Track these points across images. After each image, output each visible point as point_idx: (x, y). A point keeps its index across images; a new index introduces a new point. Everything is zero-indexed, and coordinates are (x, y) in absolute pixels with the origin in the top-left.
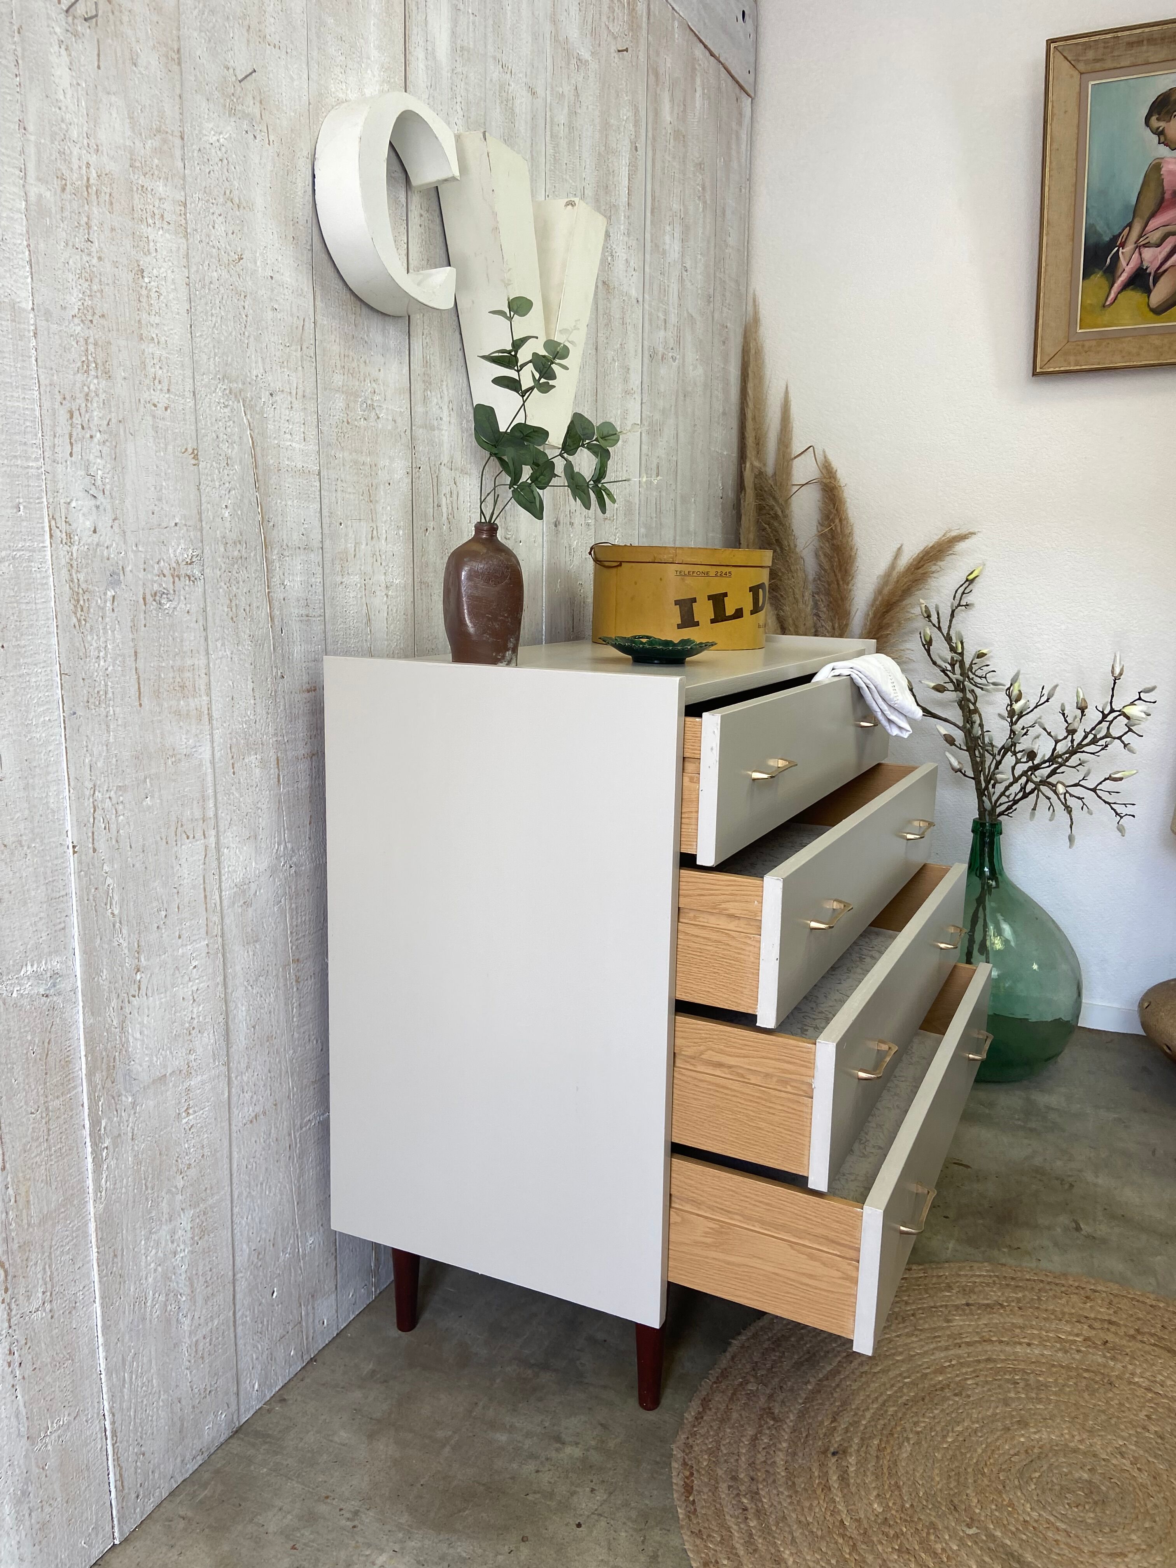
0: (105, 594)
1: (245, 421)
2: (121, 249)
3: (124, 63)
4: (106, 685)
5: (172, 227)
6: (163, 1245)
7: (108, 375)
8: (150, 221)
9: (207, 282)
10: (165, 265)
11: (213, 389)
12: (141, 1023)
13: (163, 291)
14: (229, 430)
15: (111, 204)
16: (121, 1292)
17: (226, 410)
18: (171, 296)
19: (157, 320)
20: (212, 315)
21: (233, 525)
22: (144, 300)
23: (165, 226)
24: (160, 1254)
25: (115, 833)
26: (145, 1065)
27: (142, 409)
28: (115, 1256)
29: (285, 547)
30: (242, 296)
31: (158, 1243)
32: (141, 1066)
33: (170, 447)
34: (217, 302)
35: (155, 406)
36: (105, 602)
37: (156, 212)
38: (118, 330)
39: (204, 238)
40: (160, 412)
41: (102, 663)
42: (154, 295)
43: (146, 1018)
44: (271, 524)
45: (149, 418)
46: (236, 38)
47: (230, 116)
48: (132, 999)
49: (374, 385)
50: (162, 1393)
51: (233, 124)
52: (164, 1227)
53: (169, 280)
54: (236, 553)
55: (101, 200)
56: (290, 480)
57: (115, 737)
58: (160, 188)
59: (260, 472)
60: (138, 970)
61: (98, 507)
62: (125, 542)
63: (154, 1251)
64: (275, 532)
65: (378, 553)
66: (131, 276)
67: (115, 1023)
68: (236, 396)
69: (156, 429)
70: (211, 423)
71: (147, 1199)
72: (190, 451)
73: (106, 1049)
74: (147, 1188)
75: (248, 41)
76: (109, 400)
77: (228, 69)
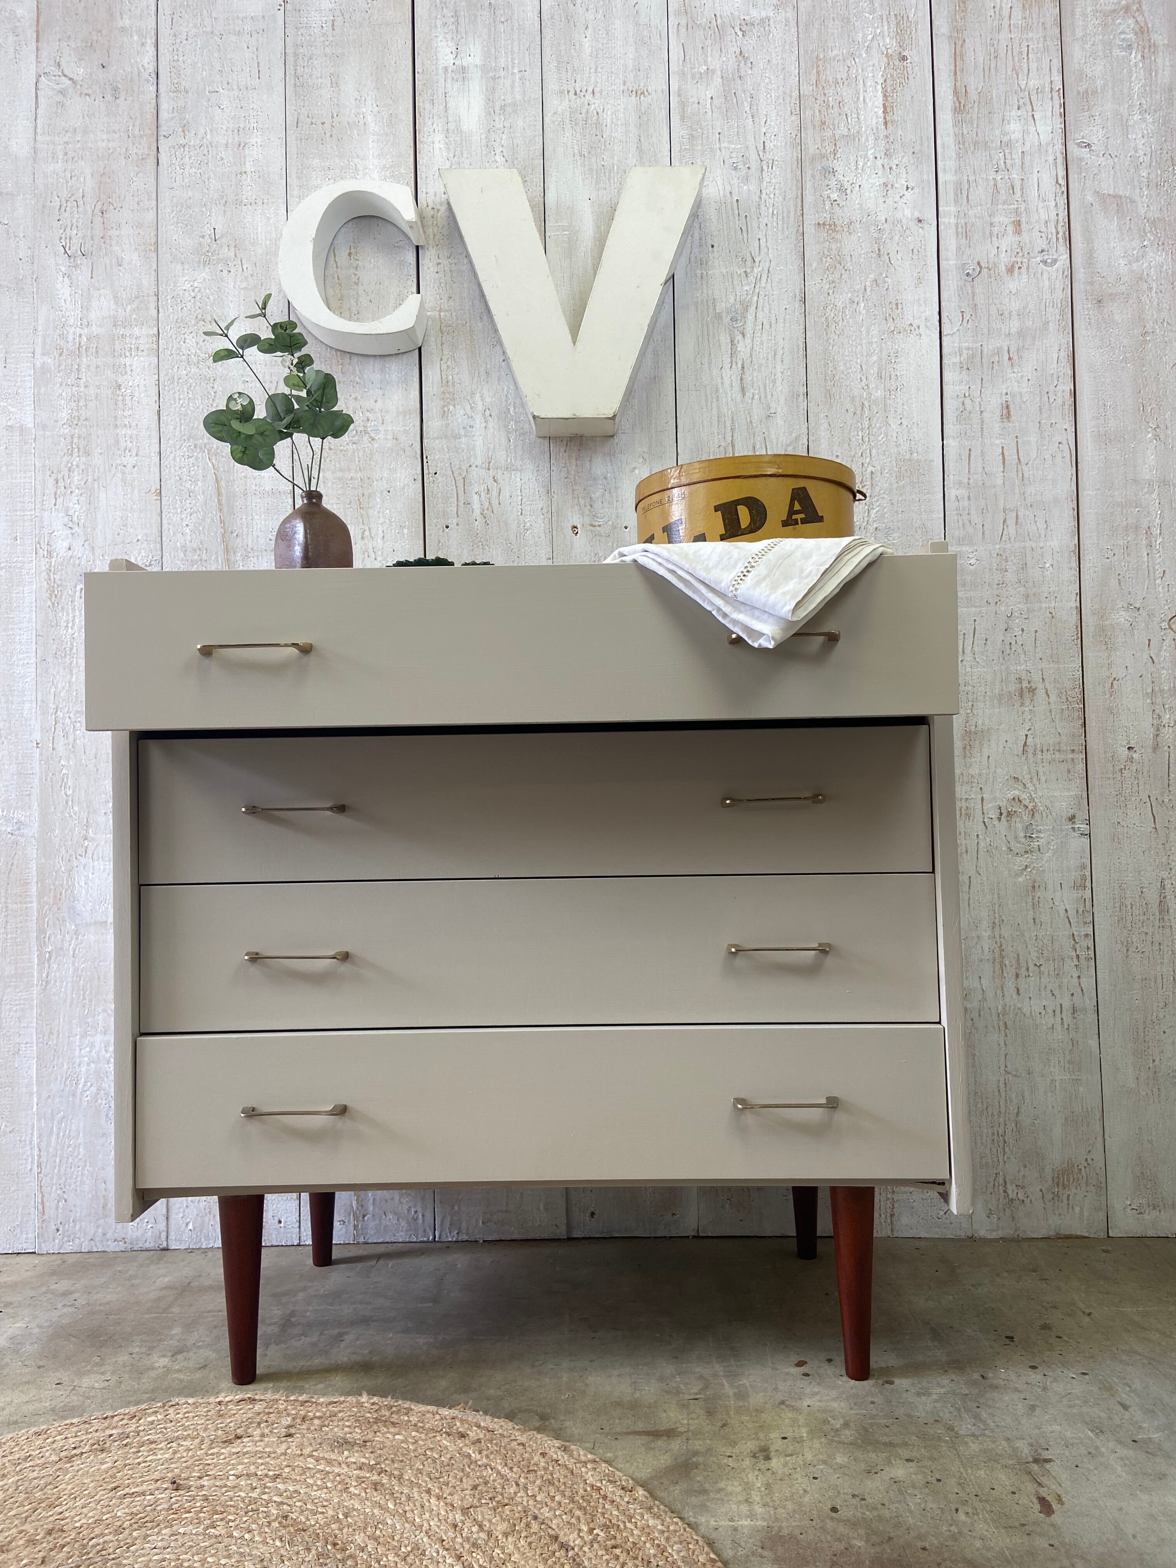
0: (75, 587)
1: (210, 464)
2: (104, 377)
3: (111, 268)
4: (72, 644)
5: (145, 353)
6: (97, 1048)
7: (88, 454)
8: (128, 354)
9: (176, 379)
10: (138, 377)
11: (178, 447)
12: (87, 877)
13: (137, 394)
14: (193, 473)
15: (97, 352)
16: (55, 1062)
17: (190, 460)
18: (142, 395)
19: (130, 412)
20: (180, 399)
21: (194, 536)
22: (120, 404)
23: (140, 353)
24: (93, 1054)
25: (72, 741)
26: (89, 908)
27: (114, 469)
28: (51, 1033)
29: (249, 550)
30: (212, 381)
31: (92, 1045)
32: (84, 907)
33: (136, 490)
34: (185, 389)
35: (125, 466)
36: (75, 592)
37: (133, 346)
38: (98, 425)
39: (174, 352)
40: (127, 470)
41: (70, 630)
42: (128, 398)
43: (91, 875)
44: (235, 534)
45: (120, 475)
46: (213, 214)
47: (204, 266)
48: (78, 857)
49: (368, 414)
50: (88, 1164)
51: (207, 270)
52: (98, 1035)
53: (141, 386)
54: (196, 557)
55: (89, 353)
56: (258, 500)
57: (77, 678)
58: (136, 331)
59: (224, 498)
60: (86, 839)
61: (72, 534)
62: (93, 554)
63: (88, 1049)
64: (239, 540)
65: (371, 551)
66: (109, 392)
67: (63, 869)
68: (201, 449)
69: (124, 480)
70: (175, 471)
71: (84, 1006)
72: (153, 490)
73: (54, 884)
74: (84, 999)
75: (225, 211)
76: (87, 469)
77: (203, 237)
